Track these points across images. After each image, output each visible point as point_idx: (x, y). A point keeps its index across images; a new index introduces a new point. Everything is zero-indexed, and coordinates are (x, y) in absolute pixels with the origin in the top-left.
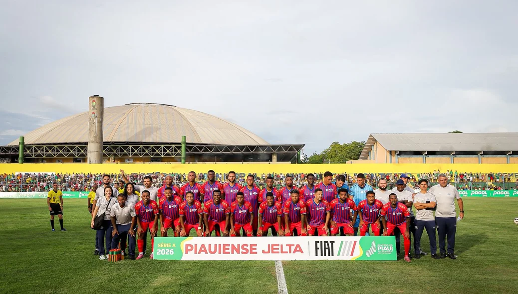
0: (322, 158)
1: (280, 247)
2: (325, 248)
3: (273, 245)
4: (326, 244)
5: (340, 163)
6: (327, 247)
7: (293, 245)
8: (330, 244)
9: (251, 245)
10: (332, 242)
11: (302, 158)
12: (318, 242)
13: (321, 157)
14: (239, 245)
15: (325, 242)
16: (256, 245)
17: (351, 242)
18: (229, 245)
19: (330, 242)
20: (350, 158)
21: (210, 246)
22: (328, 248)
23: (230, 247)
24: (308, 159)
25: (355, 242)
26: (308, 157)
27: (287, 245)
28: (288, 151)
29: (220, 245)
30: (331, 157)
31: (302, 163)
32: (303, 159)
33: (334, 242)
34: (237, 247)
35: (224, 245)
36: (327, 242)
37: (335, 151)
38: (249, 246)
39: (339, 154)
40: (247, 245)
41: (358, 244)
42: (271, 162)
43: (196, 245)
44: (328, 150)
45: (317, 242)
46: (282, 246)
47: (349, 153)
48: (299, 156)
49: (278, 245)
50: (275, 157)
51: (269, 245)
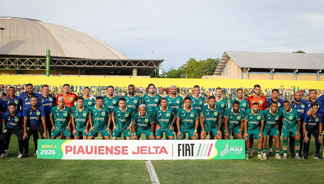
0: (180, 73)
1: (147, 149)
2: (186, 150)
3: (142, 147)
4: (187, 146)
5: (196, 78)
6: (188, 148)
7: (159, 147)
8: (191, 146)
9: (123, 147)
10: (193, 145)
11: (160, 73)
12: (181, 145)
13: (178, 72)
14: (112, 147)
15: (186, 145)
16: (127, 147)
17: (208, 144)
18: (103, 147)
19: (191, 144)
20: (206, 74)
21: (87, 147)
22: (189, 150)
23: (105, 149)
24: (166, 74)
25: (212, 145)
26: (166, 72)
27: (154, 147)
28: (148, 66)
29: (96, 147)
30: (188, 73)
31: (160, 77)
32: (162, 74)
33: (194, 144)
34: (110, 148)
35: (100, 147)
36: (188, 145)
37: (192, 67)
38: (121, 148)
39: (195, 70)
40: (119, 147)
41: (214, 146)
42: (131, 76)
43: (75, 147)
44: (185, 65)
45: (179, 145)
46: (149, 147)
47: (204, 69)
48: (158, 71)
49: (146, 147)
50: (135, 72)
51: (138, 147)
